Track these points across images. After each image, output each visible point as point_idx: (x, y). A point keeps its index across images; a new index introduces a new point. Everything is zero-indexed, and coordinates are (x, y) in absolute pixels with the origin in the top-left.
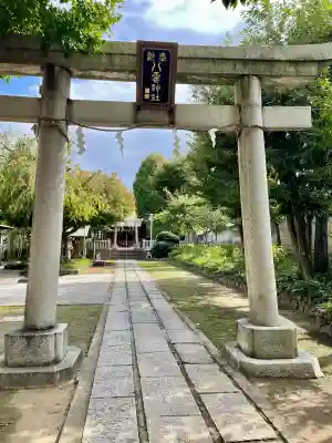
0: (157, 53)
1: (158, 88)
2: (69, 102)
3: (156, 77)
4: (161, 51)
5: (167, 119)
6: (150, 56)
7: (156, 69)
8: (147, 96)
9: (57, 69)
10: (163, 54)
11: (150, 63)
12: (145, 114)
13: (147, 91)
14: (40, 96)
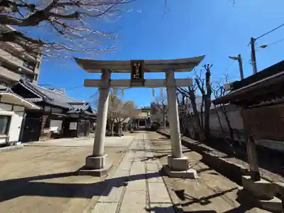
0: (137, 64)
1: (138, 74)
2: (110, 80)
3: (137, 71)
5: (141, 84)
9: (106, 71)
11: (135, 67)
12: (134, 83)
13: (135, 75)
14: (101, 79)
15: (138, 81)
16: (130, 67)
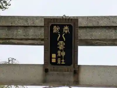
1: (63, 54)
3: (61, 45)
4: (65, 25)
5: (72, 79)
7: (61, 39)
8: (54, 61)
10: (66, 28)
11: (56, 35)
12: (53, 75)
13: (54, 56)
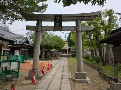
0: (58, 17)
1: (58, 23)
2: (42, 26)
6: (57, 17)
7: (58, 20)
8: (56, 25)
9: (39, 20)
14: (36, 25)
15: (58, 27)
16: (53, 18)
